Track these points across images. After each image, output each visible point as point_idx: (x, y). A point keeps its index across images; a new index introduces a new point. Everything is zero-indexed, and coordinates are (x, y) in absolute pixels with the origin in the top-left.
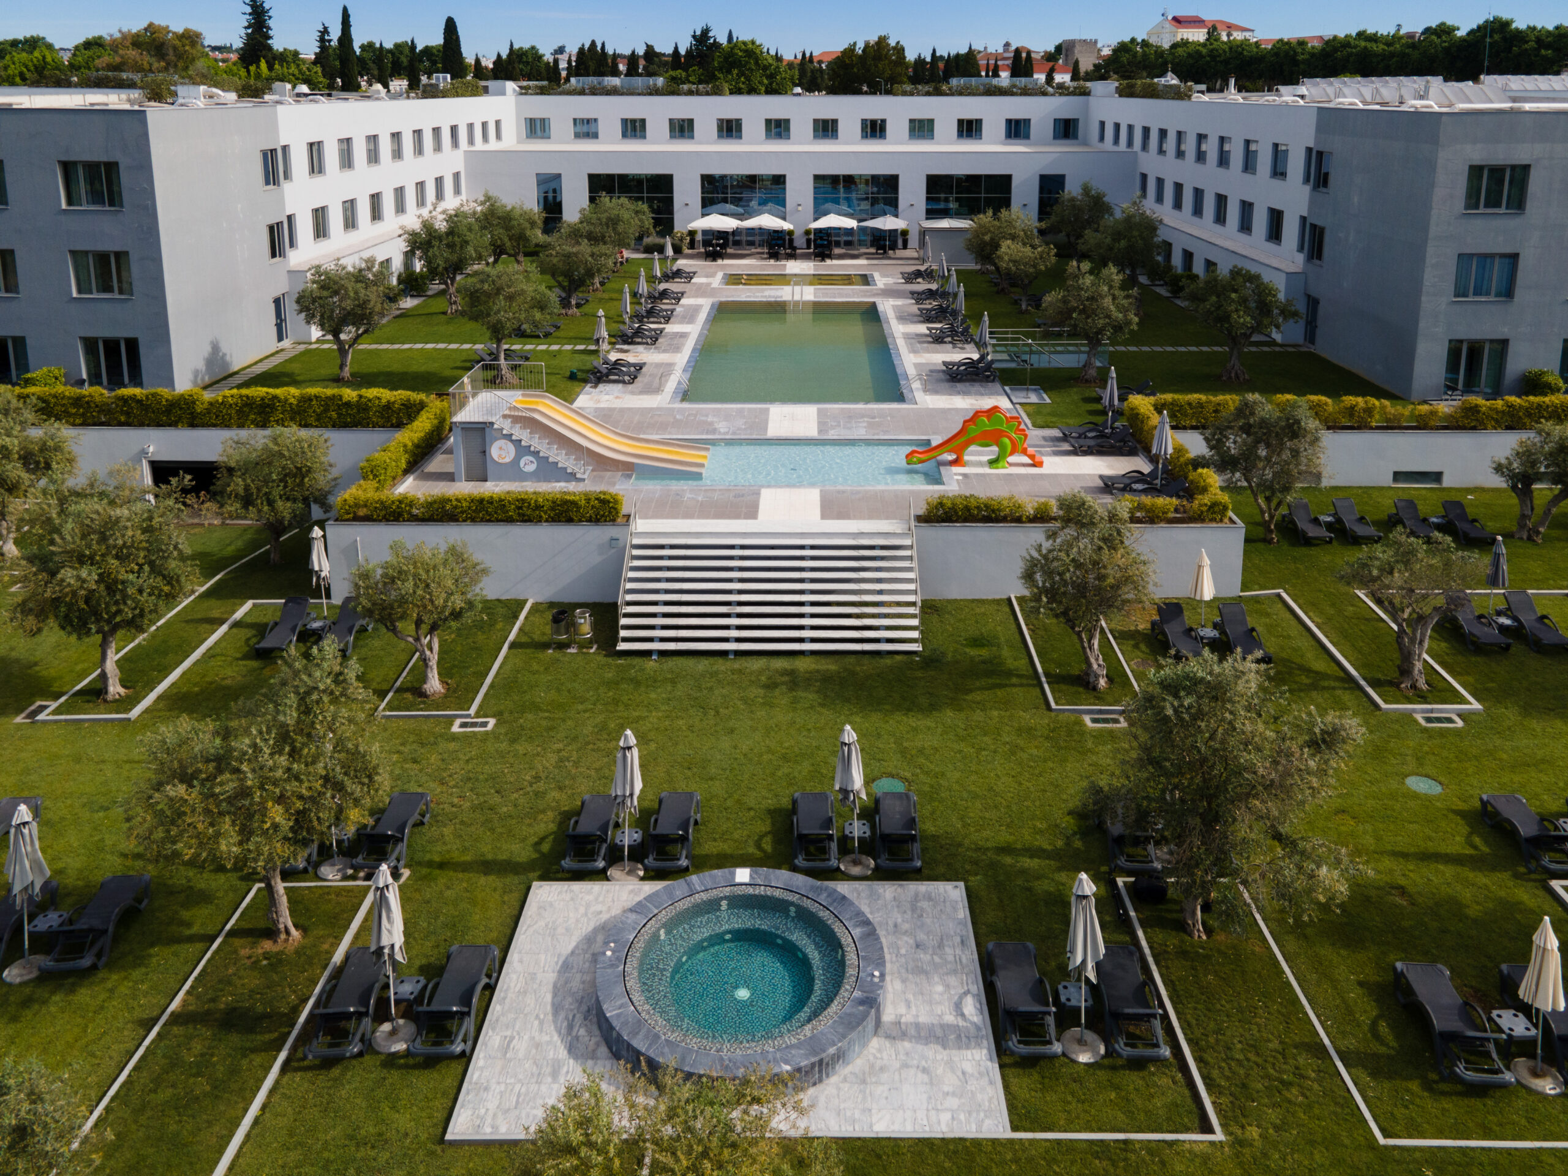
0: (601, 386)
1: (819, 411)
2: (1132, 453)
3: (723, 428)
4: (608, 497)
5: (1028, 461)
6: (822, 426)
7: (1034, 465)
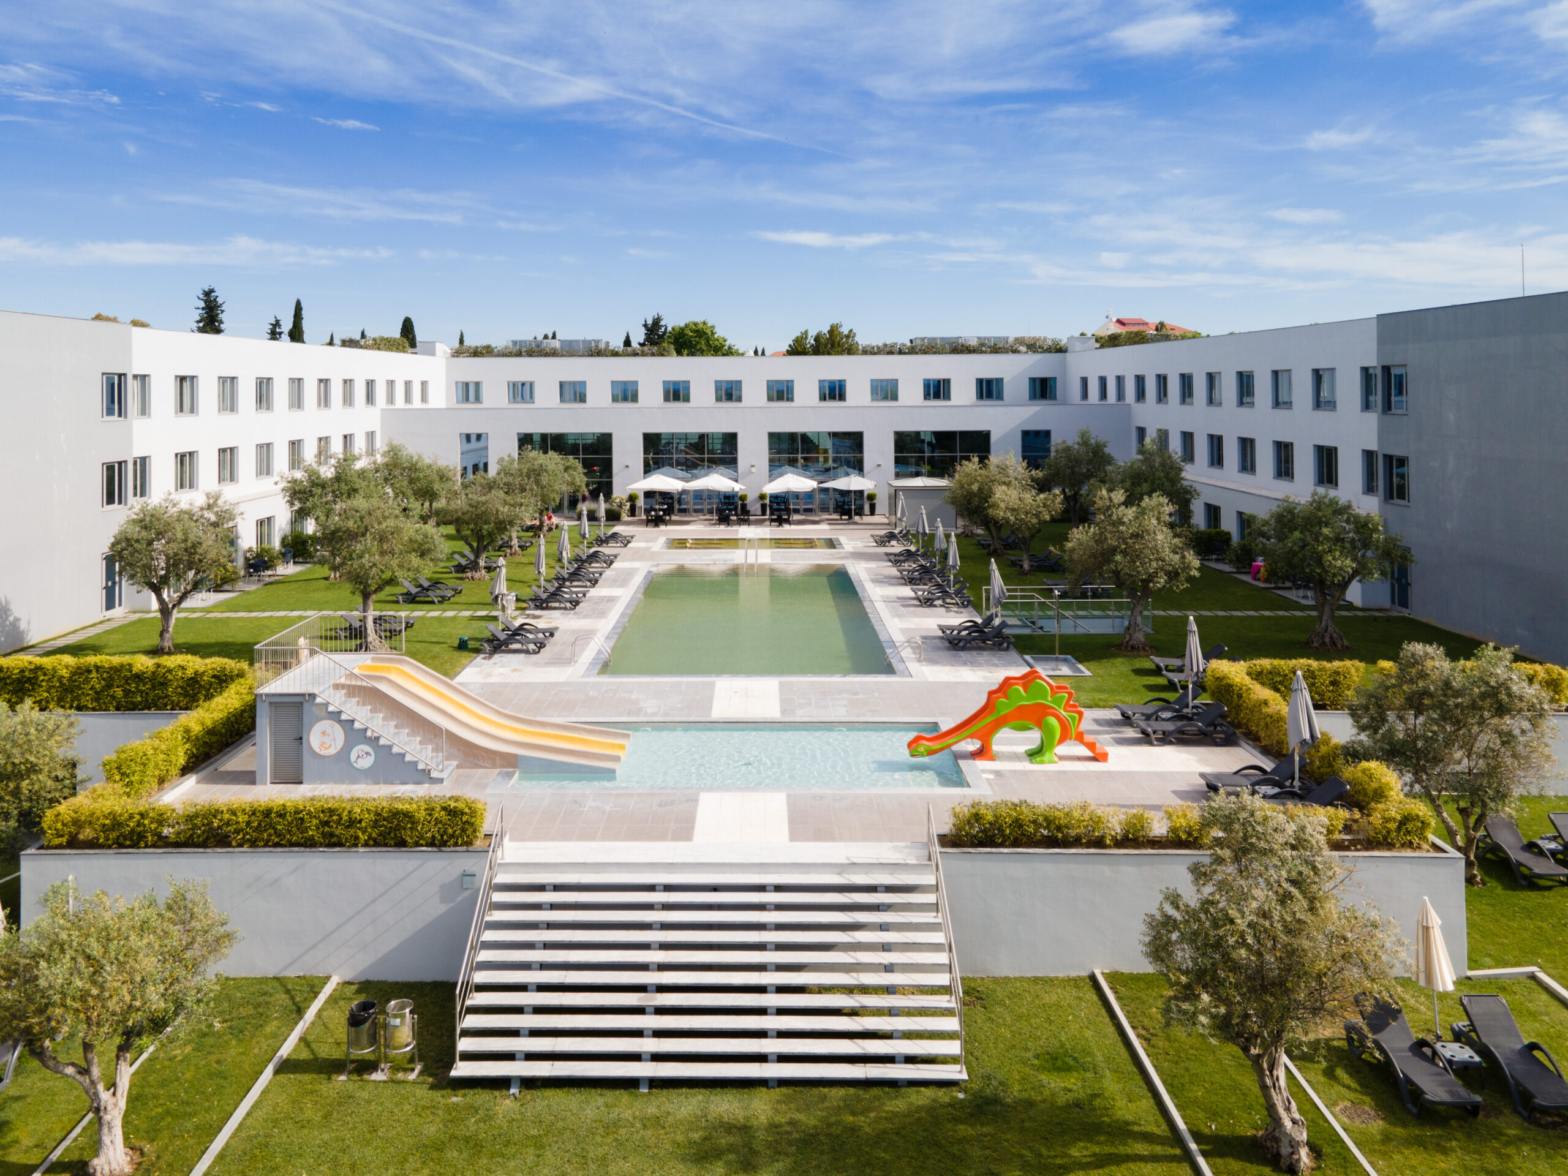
0: (497, 657)
1: (781, 683)
2: (1229, 741)
3: (651, 708)
4: (461, 805)
5: (1085, 752)
6: (786, 704)
7: (1094, 759)
